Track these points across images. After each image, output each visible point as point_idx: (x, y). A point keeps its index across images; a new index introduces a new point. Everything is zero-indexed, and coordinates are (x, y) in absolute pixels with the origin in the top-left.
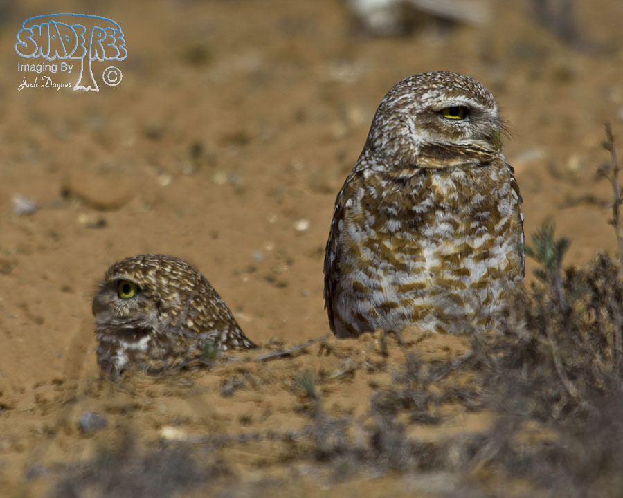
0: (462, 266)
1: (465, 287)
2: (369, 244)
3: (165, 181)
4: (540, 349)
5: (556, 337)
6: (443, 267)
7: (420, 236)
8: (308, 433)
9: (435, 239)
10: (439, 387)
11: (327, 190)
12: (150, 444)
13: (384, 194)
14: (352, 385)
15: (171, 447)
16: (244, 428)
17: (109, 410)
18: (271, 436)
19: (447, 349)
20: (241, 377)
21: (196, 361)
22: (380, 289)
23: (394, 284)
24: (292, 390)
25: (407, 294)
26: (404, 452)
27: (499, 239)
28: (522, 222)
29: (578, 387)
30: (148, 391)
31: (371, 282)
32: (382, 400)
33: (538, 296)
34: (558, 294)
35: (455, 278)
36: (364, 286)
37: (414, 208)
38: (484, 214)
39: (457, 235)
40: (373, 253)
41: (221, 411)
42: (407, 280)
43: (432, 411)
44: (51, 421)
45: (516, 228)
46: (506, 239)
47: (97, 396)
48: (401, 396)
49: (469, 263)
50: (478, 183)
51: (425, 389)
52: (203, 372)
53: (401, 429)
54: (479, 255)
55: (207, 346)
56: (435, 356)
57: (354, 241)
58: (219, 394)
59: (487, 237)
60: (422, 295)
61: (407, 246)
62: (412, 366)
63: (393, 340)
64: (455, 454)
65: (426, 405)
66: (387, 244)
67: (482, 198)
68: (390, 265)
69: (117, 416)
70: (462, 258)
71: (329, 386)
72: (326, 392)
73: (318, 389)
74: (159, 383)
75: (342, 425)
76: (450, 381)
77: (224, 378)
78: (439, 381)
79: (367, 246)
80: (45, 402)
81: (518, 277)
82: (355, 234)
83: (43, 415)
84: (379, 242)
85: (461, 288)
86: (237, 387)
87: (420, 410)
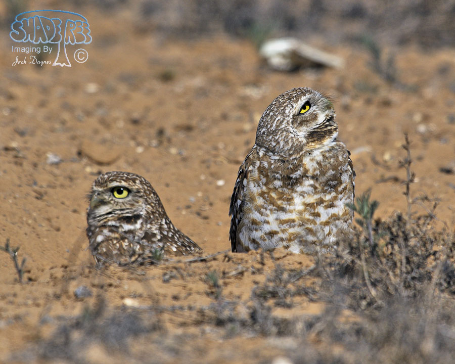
0: (316, 211)
1: (316, 224)
2: (262, 194)
3: (140, 150)
4: (357, 266)
5: (366, 260)
6: (305, 210)
7: (293, 191)
8: (213, 309)
9: (302, 194)
10: (294, 285)
11: (237, 162)
12: (117, 308)
13: (272, 166)
14: (242, 281)
15: (130, 311)
16: (174, 302)
17: (94, 286)
18: (190, 308)
19: (300, 263)
20: (175, 272)
21: (149, 260)
22: (268, 223)
23: (277, 219)
24: (205, 282)
25: (285, 225)
26: (270, 323)
27: (340, 196)
28: (354, 187)
29: (377, 291)
30: (119, 276)
31: (263, 218)
32: (258, 292)
33: (358, 235)
34: (369, 234)
35: (311, 218)
36: (258, 221)
37: (291, 176)
38: (333, 182)
39: (316, 193)
40: (264, 200)
41: (161, 291)
42: (284, 216)
43: (288, 300)
44: (58, 290)
45: (350, 190)
46: (344, 196)
47: (87, 277)
48: (270, 289)
49: (320, 209)
50: (332, 163)
51: (285, 287)
52: (152, 267)
53: (269, 309)
54: (327, 205)
55: (156, 252)
56: (292, 267)
57: (252, 193)
58: (161, 281)
59: (333, 194)
60: (294, 227)
61: (285, 196)
62: (279, 272)
63: (268, 255)
64: (300, 326)
65: (285, 296)
66: (273, 195)
67: (333, 172)
68: (275, 207)
69: (99, 289)
70: (317, 206)
71: (227, 280)
72: (226, 284)
73: (220, 282)
74: (125, 272)
75: (234, 305)
76: (301, 283)
77: (165, 271)
78: (294, 282)
79: (261, 196)
80: (56, 278)
81: (350, 221)
82: (253, 189)
83: (54, 286)
84: (268, 193)
85: (314, 224)
86: (172, 277)
87: (281, 298)
